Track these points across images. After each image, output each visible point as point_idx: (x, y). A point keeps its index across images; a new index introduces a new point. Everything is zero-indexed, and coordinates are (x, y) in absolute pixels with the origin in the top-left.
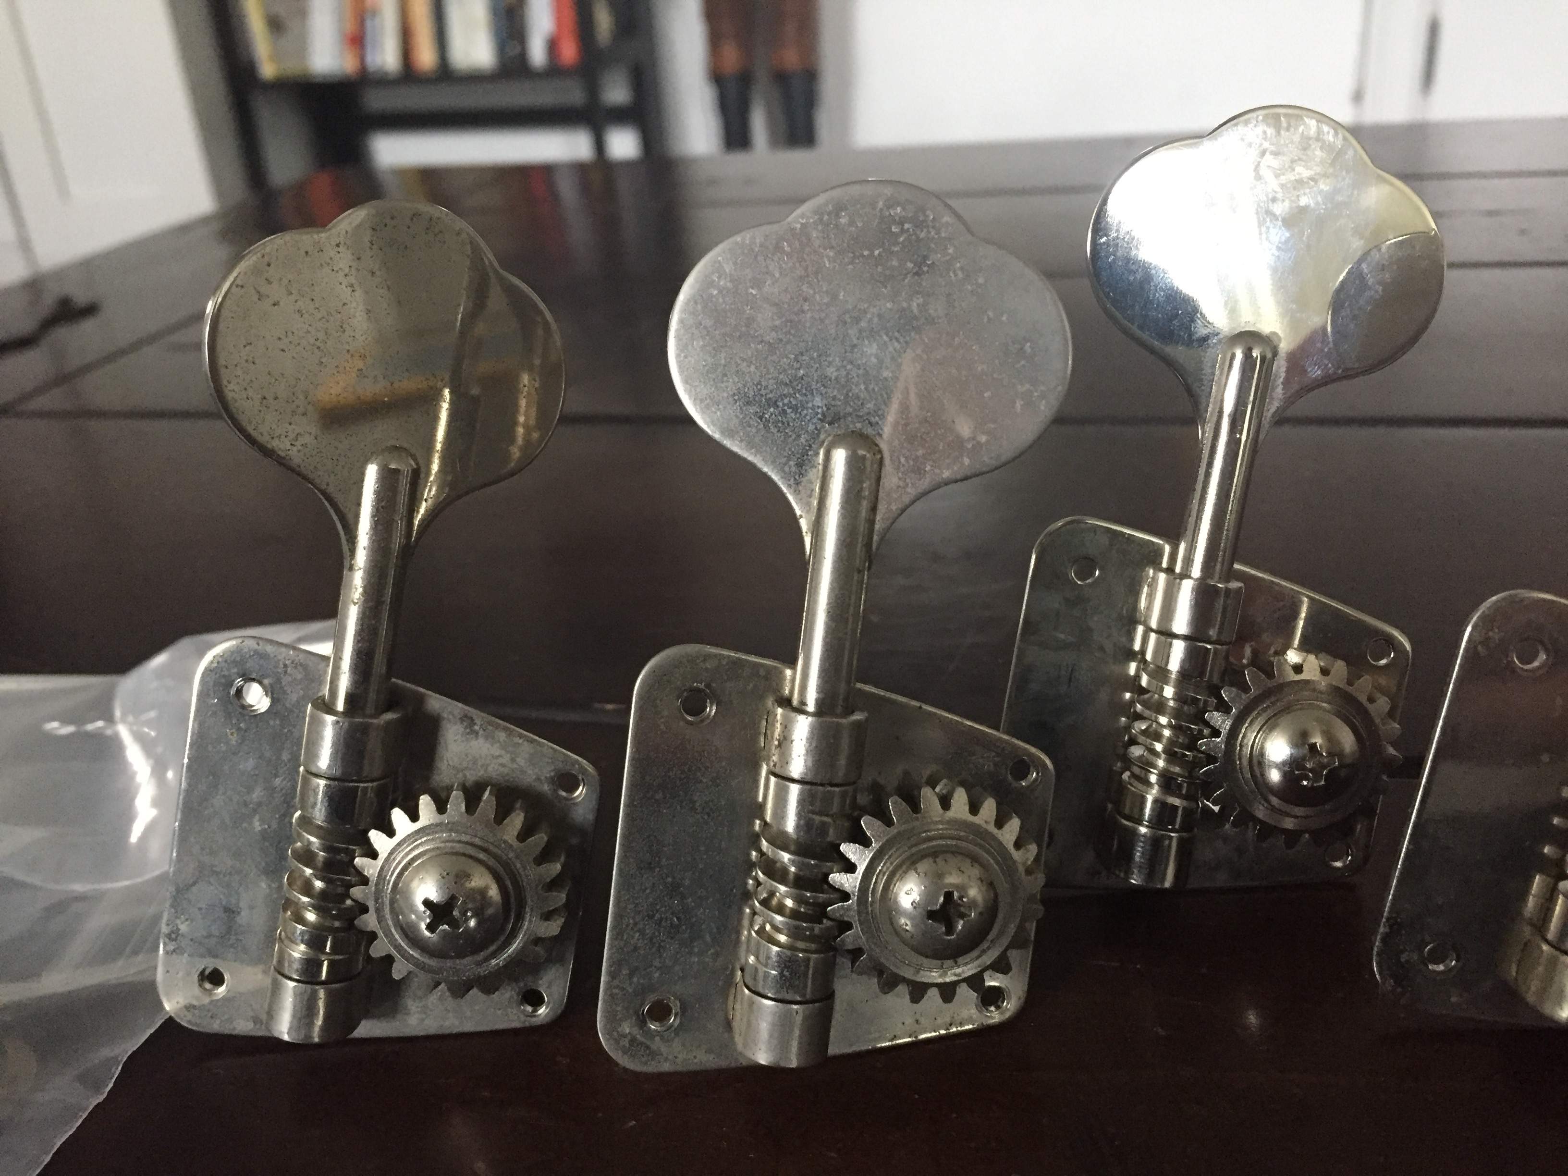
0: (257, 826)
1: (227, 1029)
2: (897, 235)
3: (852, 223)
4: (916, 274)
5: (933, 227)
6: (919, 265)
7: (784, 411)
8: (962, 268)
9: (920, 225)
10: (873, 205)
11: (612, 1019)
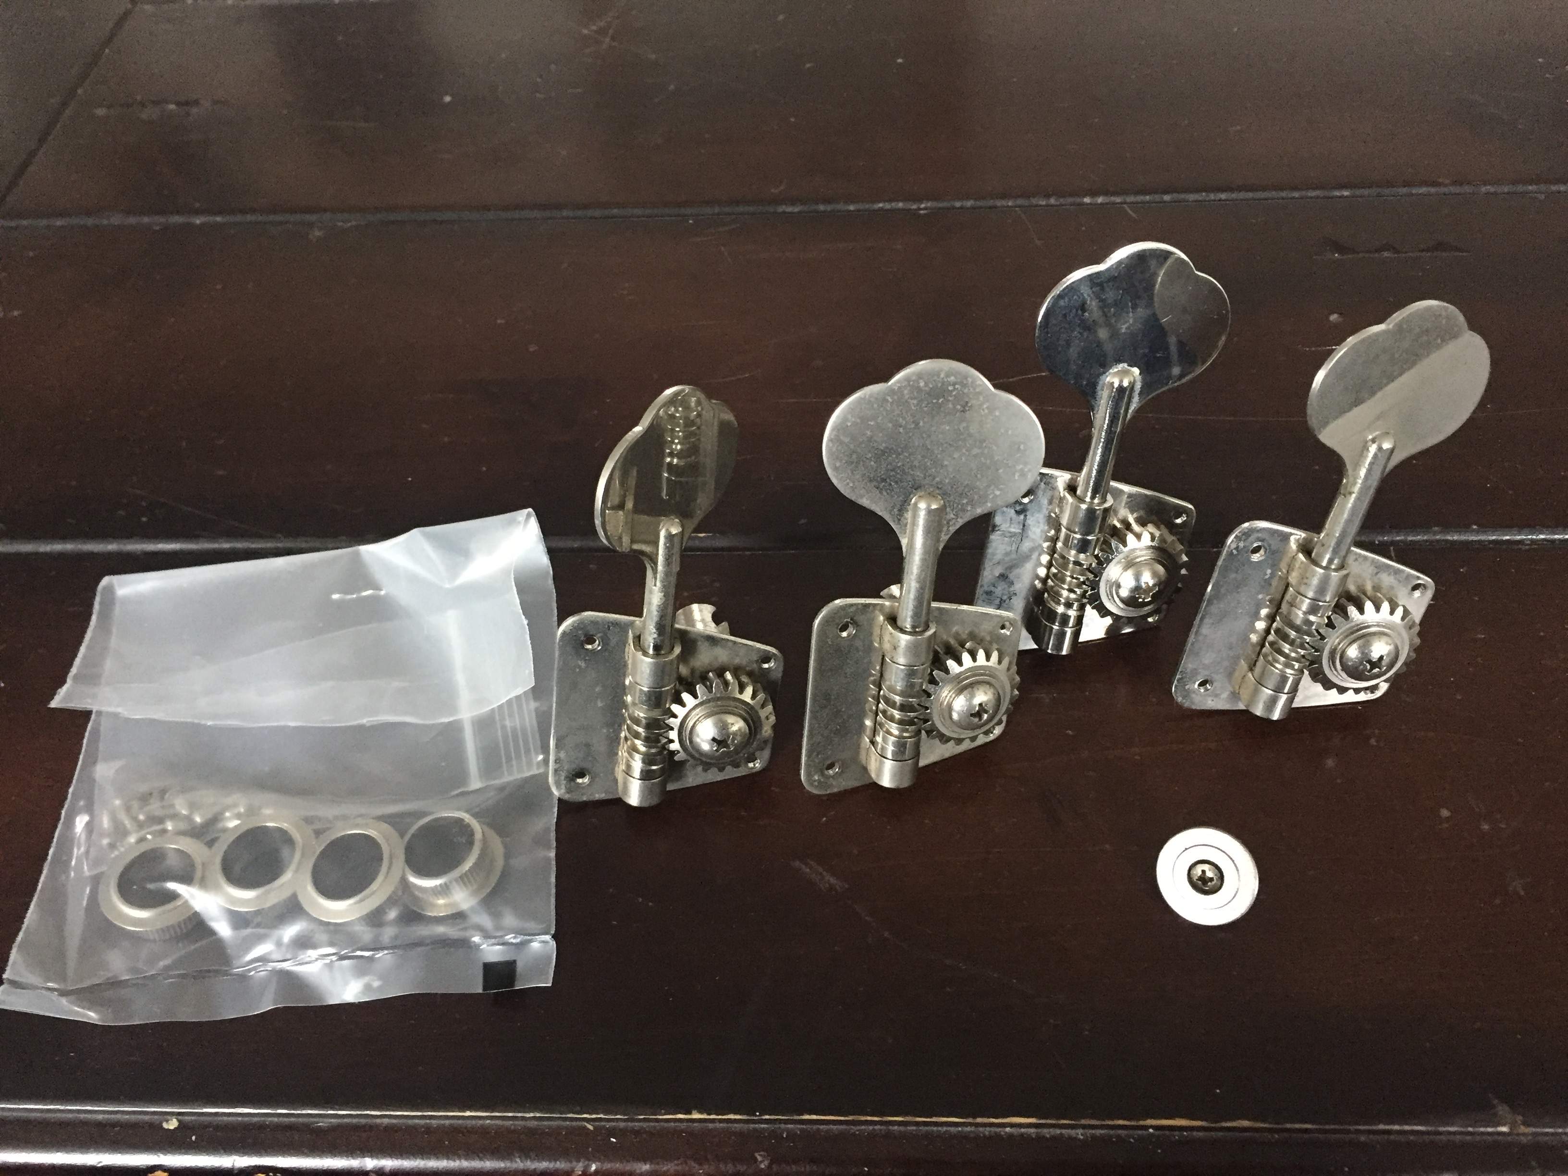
0: (600, 704)
1: (591, 798)
2: (952, 391)
3: (926, 384)
4: (963, 411)
5: (972, 387)
6: (964, 407)
7: (891, 485)
8: (987, 408)
9: (964, 386)
10: (938, 376)
11: (809, 775)
